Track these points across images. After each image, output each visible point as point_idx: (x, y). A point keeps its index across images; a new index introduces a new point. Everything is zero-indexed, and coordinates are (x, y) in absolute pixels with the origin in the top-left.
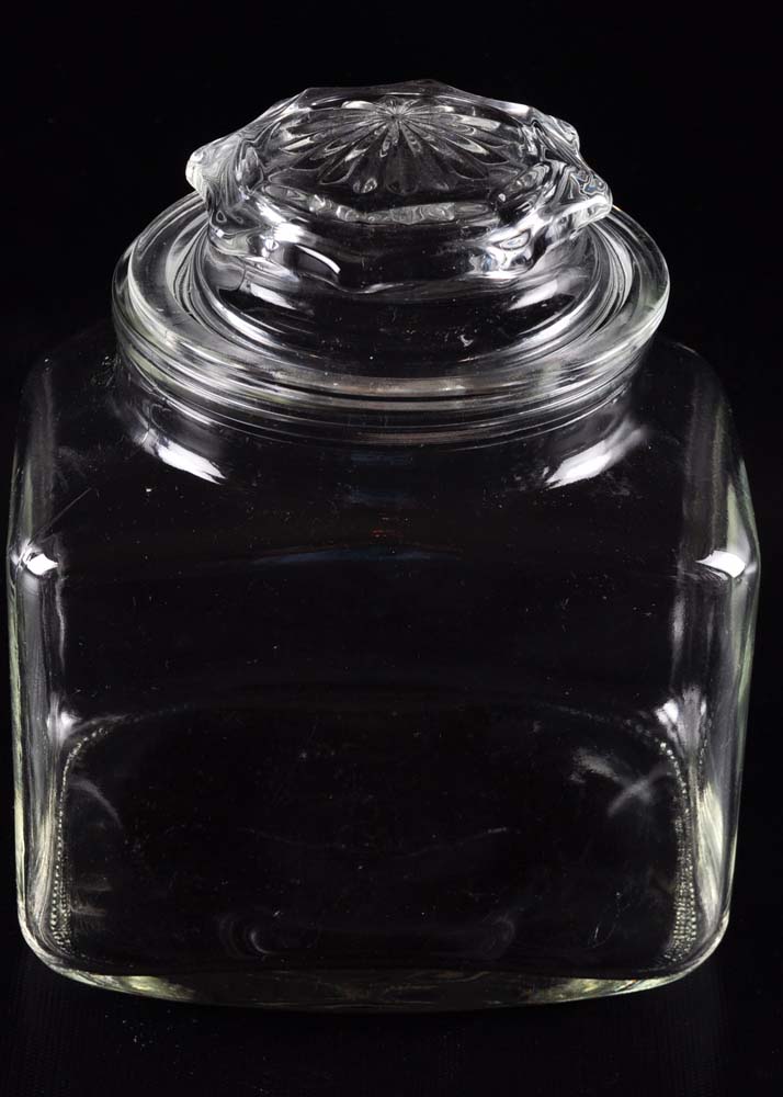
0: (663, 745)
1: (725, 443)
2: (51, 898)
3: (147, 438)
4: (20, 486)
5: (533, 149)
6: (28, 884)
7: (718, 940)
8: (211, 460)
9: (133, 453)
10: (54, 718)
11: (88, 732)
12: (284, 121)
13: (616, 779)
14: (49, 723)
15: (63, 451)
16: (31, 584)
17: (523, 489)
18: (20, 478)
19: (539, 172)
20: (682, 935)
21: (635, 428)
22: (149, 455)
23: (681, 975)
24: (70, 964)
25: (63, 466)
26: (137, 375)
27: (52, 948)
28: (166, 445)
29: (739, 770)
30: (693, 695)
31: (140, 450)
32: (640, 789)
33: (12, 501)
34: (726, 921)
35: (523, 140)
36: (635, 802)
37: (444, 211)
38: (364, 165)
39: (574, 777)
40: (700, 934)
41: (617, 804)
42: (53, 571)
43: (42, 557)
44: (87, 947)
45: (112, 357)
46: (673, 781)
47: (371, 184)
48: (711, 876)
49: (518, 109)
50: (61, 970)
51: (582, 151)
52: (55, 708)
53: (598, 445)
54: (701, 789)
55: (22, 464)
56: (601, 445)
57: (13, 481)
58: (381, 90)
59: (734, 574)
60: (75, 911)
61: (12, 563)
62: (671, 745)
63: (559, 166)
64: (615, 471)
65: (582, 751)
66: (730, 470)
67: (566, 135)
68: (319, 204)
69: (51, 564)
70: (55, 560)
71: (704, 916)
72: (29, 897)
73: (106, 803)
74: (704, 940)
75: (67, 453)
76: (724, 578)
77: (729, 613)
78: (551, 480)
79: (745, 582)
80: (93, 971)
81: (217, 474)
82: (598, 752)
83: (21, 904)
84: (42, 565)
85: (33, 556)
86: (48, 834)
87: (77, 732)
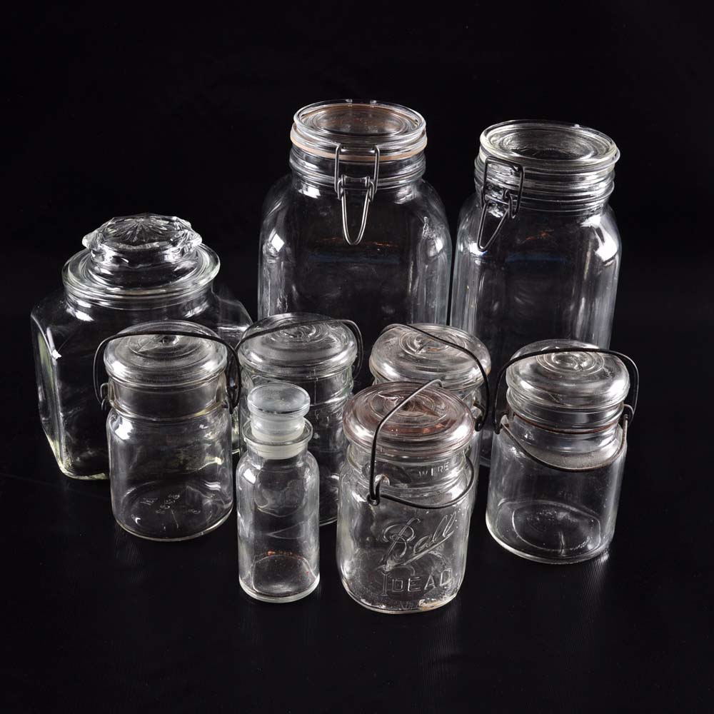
5: (179, 228)
12: (108, 227)
19: (181, 233)
35: (176, 227)
37: (156, 244)
38: (133, 235)
42: (61, 357)
47: (136, 238)
49: (174, 218)
51: (192, 227)
58: (134, 216)
63: (186, 231)
67: (188, 224)
68: (122, 246)
70: (61, 354)
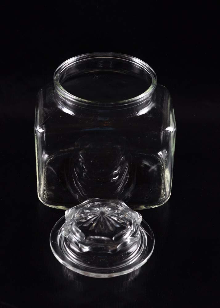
0: (159, 159)
1: (170, 105)
2: (44, 190)
3: (60, 107)
4: (37, 115)
6: (39, 189)
7: (169, 198)
8: (72, 111)
9: (58, 110)
10: (44, 155)
11: (50, 158)
13: (150, 165)
14: (43, 156)
15: (45, 109)
16: (39, 134)
17: (132, 116)
18: (37, 113)
20: (162, 197)
21: (153, 103)
22: (61, 110)
23: (162, 204)
24: (47, 203)
25: (45, 112)
26: (58, 95)
27: (44, 200)
28: (64, 108)
29: (173, 167)
30: (164, 150)
31: (59, 109)
32: (154, 167)
33: (35, 118)
34: (170, 194)
36: (153, 170)
39: (142, 166)
40: (166, 197)
41: (150, 170)
42: (43, 132)
43: (41, 129)
44: (50, 200)
45: (54, 90)
46: (160, 166)
48: (168, 186)
50: (46, 204)
52: (44, 153)
53: (146, 107)
54: (166, 168)
55: (37, 111)
56: (147, 107)
57: (35, 114)
59: (171, 131)
60: (48, 193)
61: (35, 130)
62: (160, 159)
64: (149, 112)
65: (143, 160)
66: (171, 110)
69: (43, 131)
70: (44, 130)
71: (166, 193)
72: (39, 191)
73: (54, 171)
74: (166, 198)
75: (46, 109)
76: (170, 132)
77: (171, 138)
78: (137, 114)
79: (173, 133)
80: (52, 205)
81: (74, 114)
82: (147, 160)
83: (38, 192)
84: (41, 130)
85: (40, 129)
86: (43, 178)
87: (48, 158)
